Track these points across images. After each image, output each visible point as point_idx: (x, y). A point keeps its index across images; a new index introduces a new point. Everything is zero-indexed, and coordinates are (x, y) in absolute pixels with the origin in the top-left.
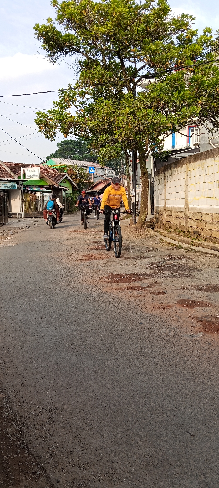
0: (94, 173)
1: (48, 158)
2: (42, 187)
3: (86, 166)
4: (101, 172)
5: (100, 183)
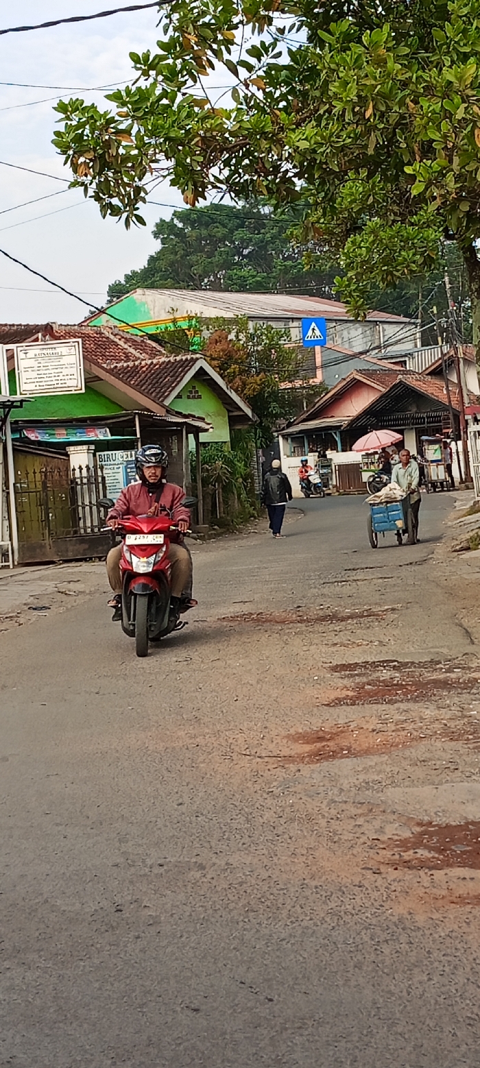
1: (117, 292)
2: (95, 422)
3: (289, 315)
4: (354, 338)
5: (353, 387)
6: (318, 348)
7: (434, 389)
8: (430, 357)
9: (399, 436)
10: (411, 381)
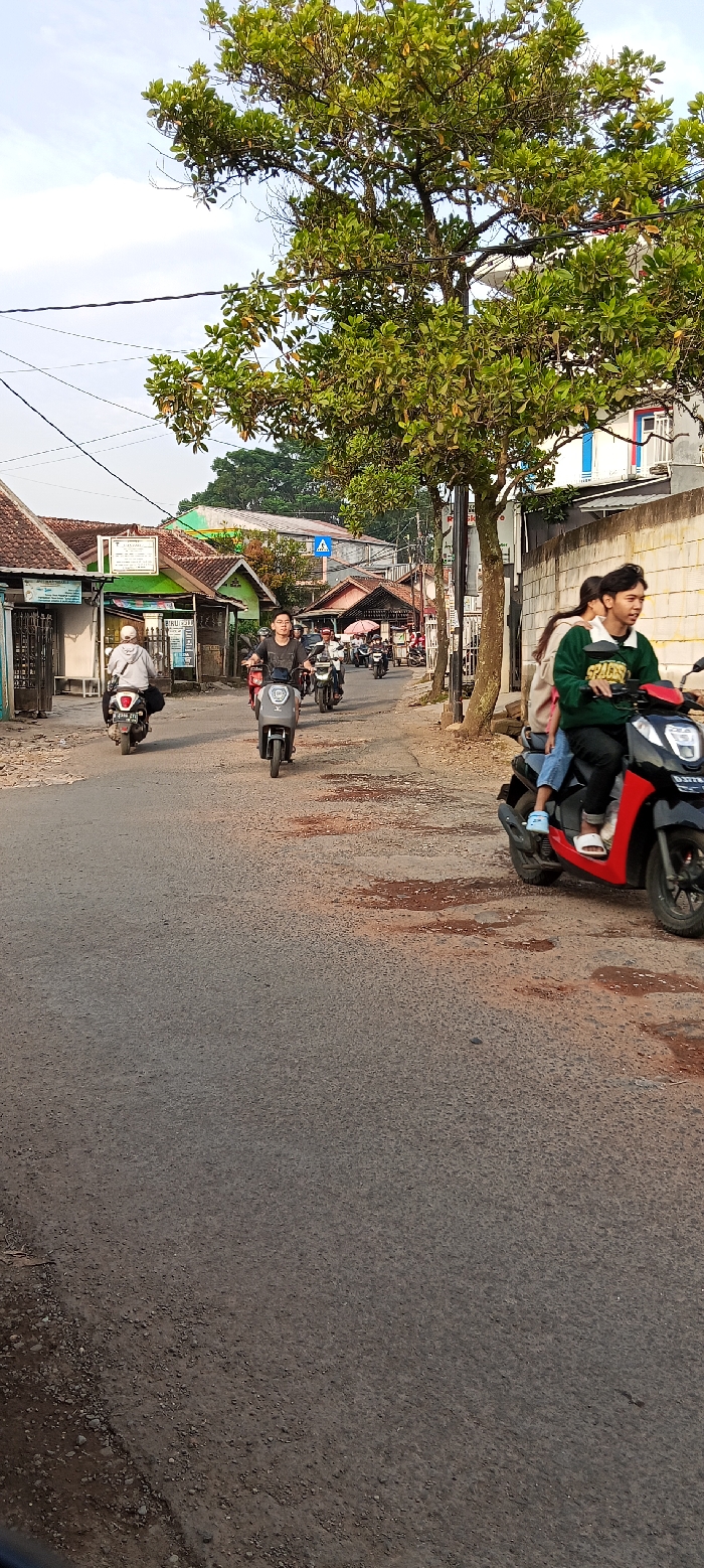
0: (328, 554)
1: (185, 507)
2: (162, 598)
3: (306, 533)
4: (352, 554)
5: (348, 588)
6: (325, 558)
7: (403, 593)
8: (403, 571)
9: (377, 625)
10: (388, 587)
